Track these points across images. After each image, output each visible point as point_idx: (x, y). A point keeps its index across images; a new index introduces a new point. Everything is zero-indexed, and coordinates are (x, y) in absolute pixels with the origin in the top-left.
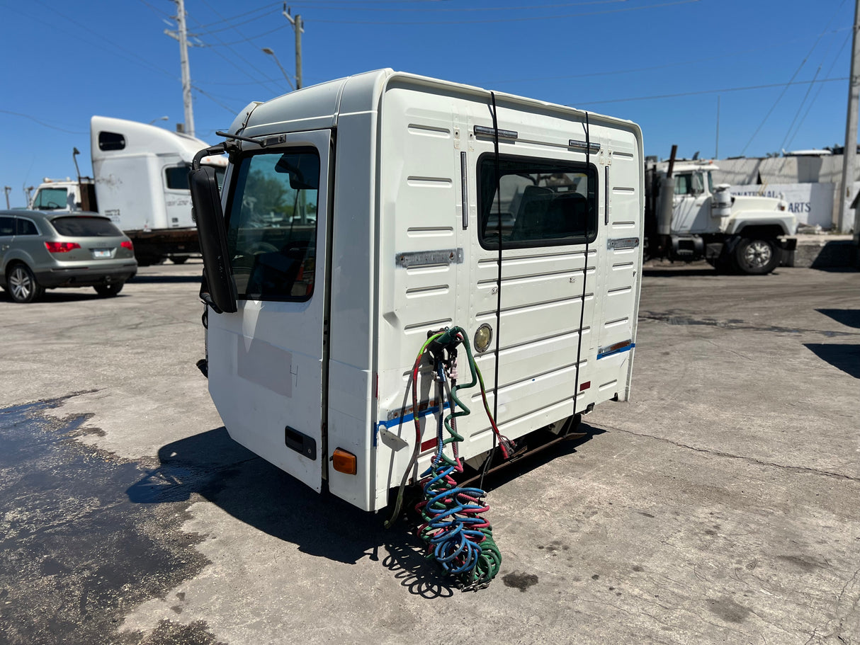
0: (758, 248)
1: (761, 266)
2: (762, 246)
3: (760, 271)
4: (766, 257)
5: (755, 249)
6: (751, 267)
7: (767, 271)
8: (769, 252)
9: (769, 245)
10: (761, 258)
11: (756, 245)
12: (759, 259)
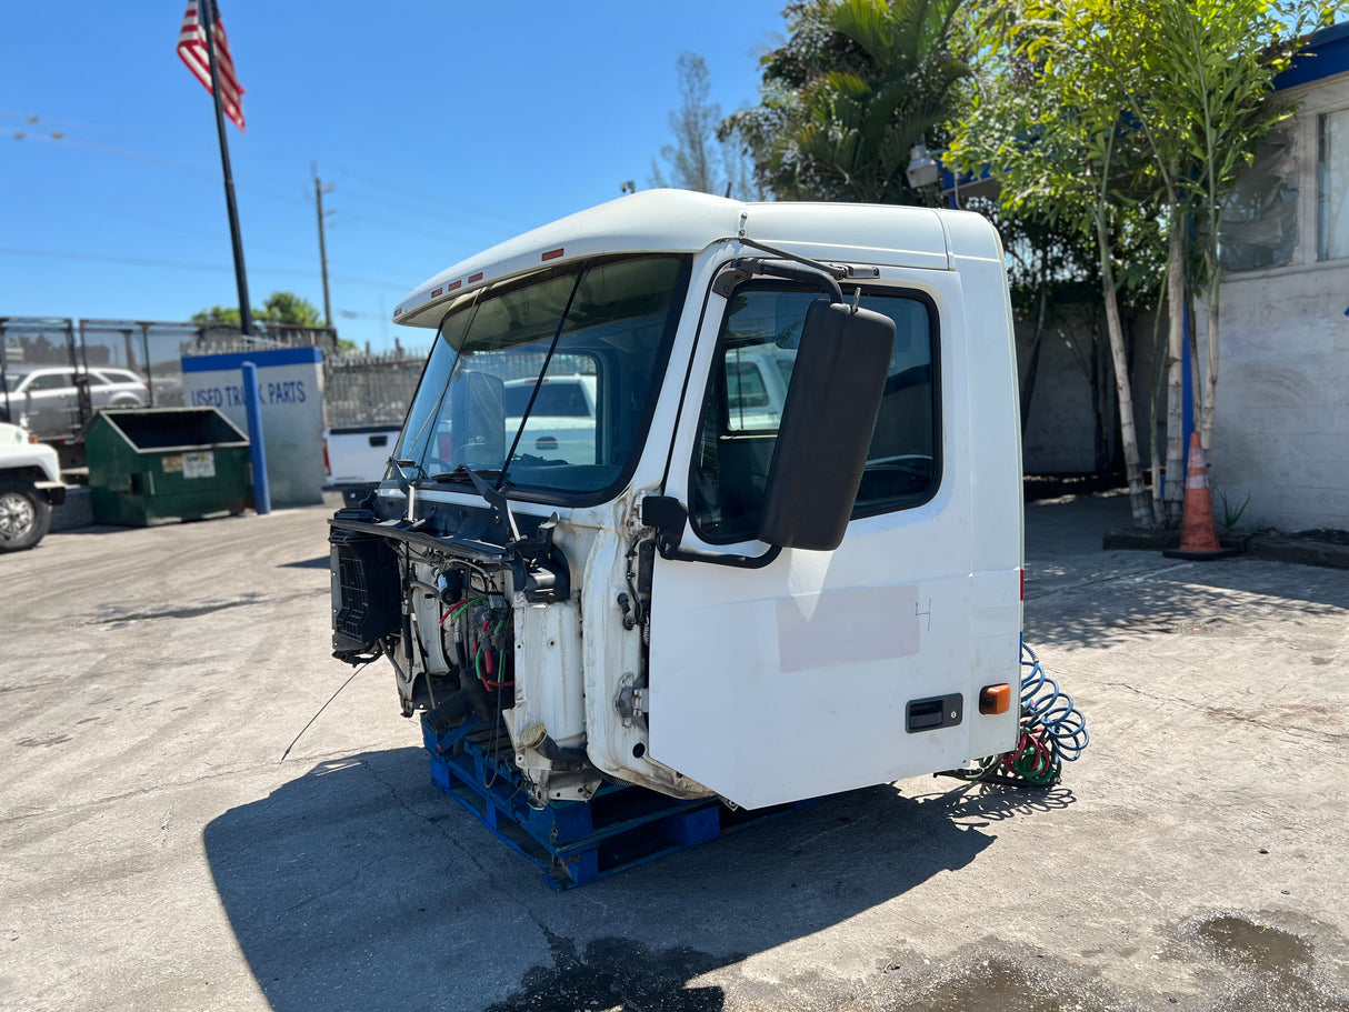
0: (12, 506)
1: (21, 535)
2: (17, 501)
3: (22, 543)
4: (27, 519)
5: (8, 508)
6: (7, 538)
7: (31, 544)
8: (31, 512)
9: (28, 499)
10: (20, 522)
11: (8, 501)
12: (17, 525)
